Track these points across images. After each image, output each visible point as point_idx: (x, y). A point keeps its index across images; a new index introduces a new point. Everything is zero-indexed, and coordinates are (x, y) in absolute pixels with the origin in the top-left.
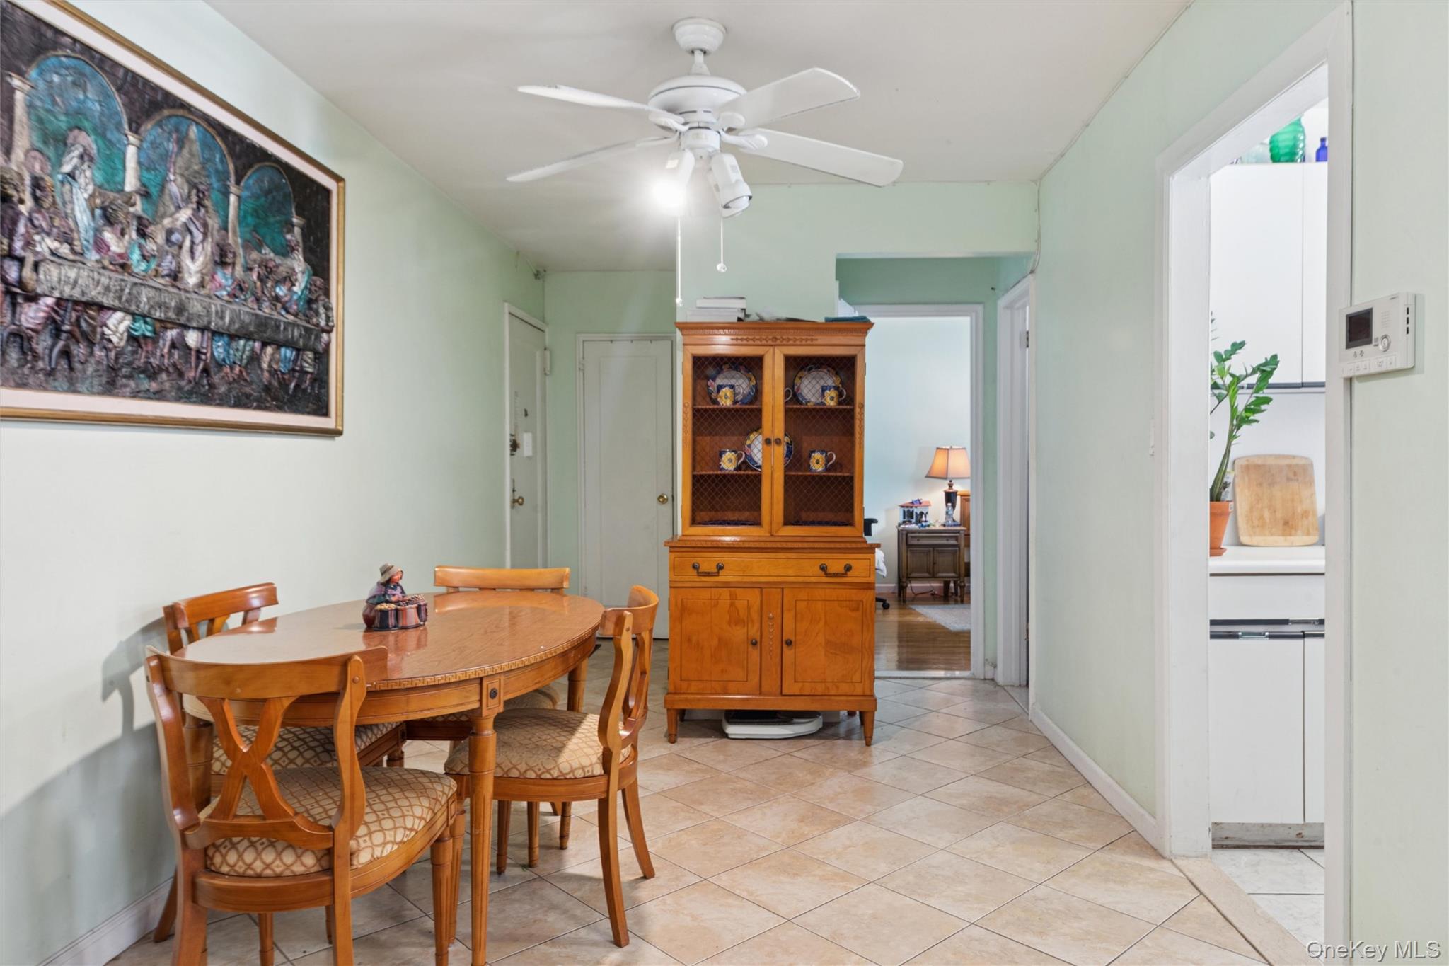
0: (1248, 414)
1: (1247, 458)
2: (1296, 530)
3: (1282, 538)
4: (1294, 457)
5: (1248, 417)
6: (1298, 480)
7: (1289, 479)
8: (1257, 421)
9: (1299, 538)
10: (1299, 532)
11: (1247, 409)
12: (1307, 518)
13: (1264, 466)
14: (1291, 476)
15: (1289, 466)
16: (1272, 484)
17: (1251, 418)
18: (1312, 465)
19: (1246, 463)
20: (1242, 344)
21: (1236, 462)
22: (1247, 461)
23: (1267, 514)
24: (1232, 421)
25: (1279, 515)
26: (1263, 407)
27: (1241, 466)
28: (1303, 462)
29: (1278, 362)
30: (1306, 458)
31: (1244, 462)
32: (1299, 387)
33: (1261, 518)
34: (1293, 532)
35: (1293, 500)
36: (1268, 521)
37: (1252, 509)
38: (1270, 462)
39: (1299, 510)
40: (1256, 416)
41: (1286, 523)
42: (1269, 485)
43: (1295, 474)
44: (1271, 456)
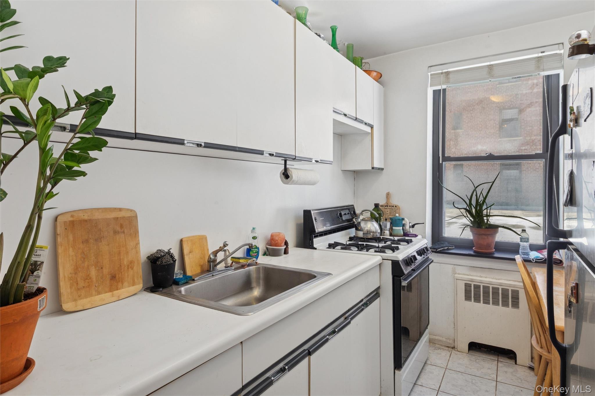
0: (70, 164)
1: (71, 213)
2: (122, 283)
3: (109, 294)
4: (120, 210)
5: (70, 168)
6: (124, 232)
7: (116, 232)
8: (83, 174)
9: (124, 291)
10: (126, 284)
11: (68, 154)
12: (132, 268)
13: (90, 220)
14: (118, 228)
15: (116, 219)
16: (98, 240)
17: (75, 168)
18: (136, 217)
19: (71, 219)
20: (61, 61)
21: (59, 218)
22: (72, 216)
23: (93, 272)
24: (42, 172)
25: (106, 271)
26: (93, 154)
27: (65, 222)
28: (128, 214)
29: (114, 95)
30: (131, 211)
31: (68, 218)
32: (131, 138)
33: (88, 278)
34: (120, 285)
35: (119, 253)
36: (94, 280)
37: (76, 269)
38: (97, 216)
39: (125, 262)
40: (83, 167)
41: (113, 277)
42: (96, 240)
43: (121, 226)
44: (98, 209)
